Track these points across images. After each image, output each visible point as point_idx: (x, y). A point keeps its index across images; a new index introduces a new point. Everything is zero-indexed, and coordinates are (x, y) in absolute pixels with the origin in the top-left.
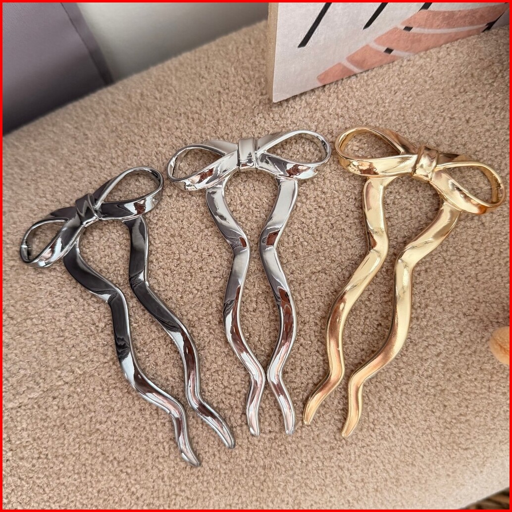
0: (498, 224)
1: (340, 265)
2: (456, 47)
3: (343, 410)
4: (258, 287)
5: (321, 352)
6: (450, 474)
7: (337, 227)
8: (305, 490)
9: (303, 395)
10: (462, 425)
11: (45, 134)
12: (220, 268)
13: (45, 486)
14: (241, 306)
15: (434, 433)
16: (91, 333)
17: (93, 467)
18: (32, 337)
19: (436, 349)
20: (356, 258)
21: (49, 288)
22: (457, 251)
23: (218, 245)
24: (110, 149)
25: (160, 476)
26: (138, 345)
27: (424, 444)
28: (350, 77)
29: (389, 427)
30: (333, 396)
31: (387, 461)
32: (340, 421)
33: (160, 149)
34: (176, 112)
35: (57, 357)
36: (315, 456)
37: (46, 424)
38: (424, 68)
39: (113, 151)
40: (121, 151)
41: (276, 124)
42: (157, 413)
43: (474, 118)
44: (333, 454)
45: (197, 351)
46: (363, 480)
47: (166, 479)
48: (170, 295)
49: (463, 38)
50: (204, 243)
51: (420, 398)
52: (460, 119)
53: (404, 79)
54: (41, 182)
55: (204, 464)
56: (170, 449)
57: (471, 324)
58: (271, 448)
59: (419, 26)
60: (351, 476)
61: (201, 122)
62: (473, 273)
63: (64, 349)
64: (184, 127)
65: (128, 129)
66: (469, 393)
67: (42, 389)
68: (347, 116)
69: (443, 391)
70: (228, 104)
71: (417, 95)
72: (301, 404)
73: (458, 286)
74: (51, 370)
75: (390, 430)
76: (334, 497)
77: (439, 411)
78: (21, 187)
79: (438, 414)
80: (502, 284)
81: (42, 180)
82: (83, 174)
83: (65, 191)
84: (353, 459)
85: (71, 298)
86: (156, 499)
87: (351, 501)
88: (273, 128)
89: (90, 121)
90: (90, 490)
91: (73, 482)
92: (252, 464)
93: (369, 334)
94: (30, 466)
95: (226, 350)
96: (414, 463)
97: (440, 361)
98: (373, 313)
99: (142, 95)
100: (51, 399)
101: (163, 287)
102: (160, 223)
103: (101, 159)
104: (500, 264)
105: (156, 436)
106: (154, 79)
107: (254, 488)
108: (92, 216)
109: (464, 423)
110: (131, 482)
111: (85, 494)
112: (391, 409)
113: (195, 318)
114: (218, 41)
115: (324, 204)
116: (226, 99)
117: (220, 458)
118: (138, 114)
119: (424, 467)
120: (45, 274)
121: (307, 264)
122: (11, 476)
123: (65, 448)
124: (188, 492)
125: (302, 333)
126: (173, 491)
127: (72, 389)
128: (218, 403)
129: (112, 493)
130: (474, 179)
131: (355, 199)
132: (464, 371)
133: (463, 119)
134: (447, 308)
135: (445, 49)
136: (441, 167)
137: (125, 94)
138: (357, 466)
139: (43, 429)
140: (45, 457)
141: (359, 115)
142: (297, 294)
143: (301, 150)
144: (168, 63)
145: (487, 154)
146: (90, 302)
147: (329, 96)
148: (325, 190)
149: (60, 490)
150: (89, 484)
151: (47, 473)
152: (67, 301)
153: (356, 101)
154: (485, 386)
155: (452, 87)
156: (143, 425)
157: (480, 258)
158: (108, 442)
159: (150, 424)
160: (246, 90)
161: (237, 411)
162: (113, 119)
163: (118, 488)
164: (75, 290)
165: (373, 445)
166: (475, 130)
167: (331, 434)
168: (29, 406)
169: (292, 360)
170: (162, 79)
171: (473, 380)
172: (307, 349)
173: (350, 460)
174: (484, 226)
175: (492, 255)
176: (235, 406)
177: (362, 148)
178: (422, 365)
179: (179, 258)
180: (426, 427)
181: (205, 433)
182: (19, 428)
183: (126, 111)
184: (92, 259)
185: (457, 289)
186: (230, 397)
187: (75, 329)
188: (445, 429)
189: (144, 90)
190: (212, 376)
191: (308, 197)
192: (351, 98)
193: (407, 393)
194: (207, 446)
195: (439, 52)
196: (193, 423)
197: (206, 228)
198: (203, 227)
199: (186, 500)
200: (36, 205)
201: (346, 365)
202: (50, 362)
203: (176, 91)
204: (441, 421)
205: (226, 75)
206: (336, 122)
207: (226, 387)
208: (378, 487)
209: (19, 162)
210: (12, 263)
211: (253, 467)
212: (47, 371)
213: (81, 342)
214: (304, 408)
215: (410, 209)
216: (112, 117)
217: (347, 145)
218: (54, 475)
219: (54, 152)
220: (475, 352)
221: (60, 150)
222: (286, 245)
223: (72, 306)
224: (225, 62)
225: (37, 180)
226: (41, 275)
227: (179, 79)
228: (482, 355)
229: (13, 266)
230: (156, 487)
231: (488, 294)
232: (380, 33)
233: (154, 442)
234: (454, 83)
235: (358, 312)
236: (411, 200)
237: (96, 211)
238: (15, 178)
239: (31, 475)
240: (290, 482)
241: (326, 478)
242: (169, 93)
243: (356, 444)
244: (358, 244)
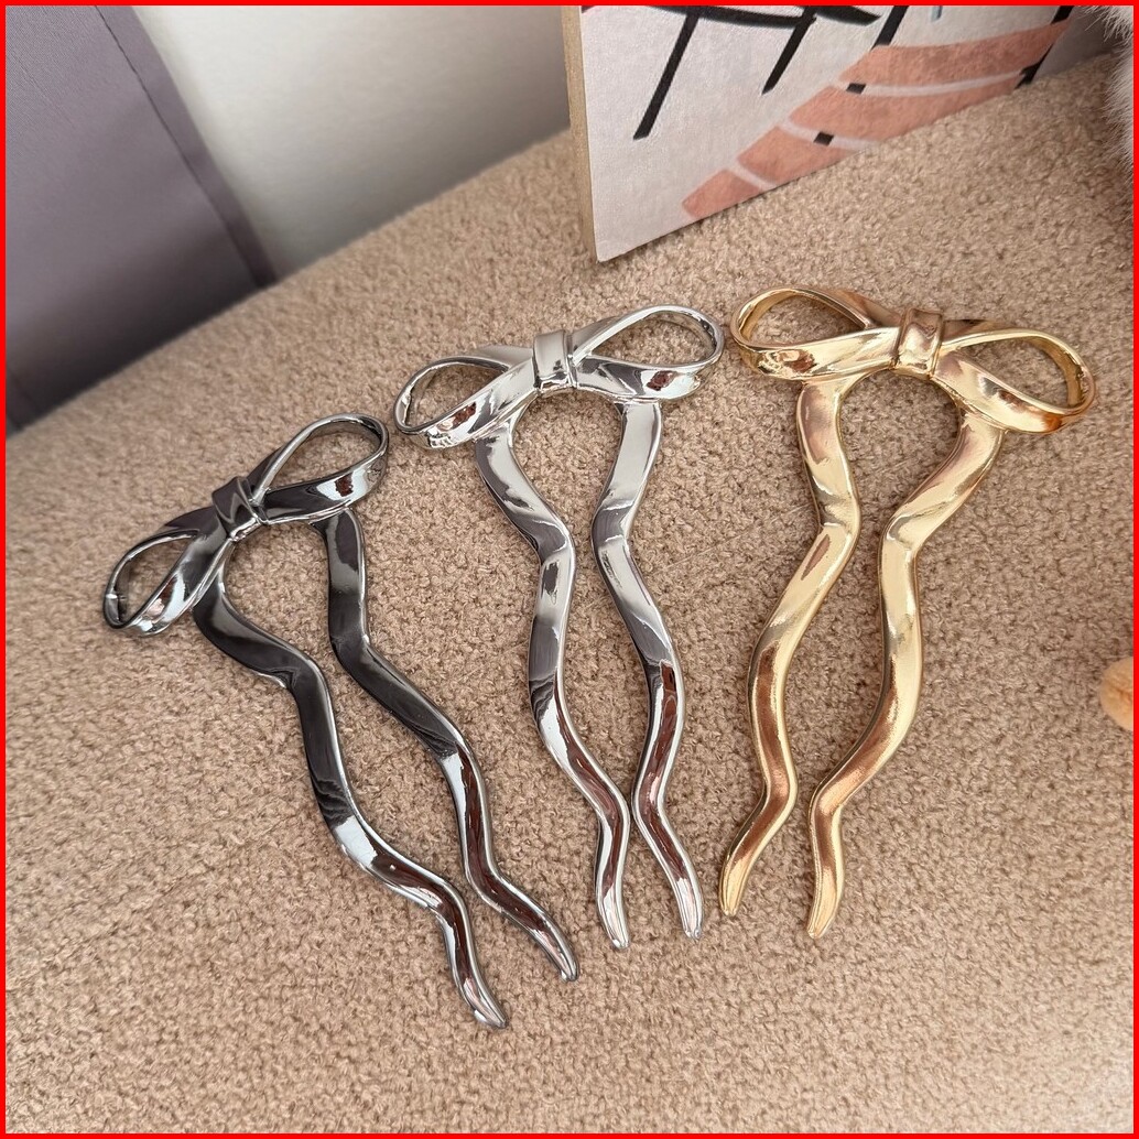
0: (1090, 454)
1: (764, 564)
2: (964, 121)
3: (805, 877)
4: (597, 627)
5: (742, 753)
6: (1070, 1028)
7: (750, 489)
8: (742, 1074)
9: (714, 849)
10: (1076, 902)
11: (144, 386)
12: (516, 595)
13: (175, 1104)
14: (565, 671)
15: (1015, 923)
16: (258, 758)
17: (276, 1052)
18: (134, 781)
19: (991, 727)
20: (796, 547)
21: (167, 676)
22: (1008, 515)
23: (507, 551)
24: (278, 393)
25: (421, 1061)
26: (358, 771)
27: (997, 950)
28: (751, 200)
29: (913, 911)
30: (779, 847)
31: (918, 996)
32: (800, 902)
33: (378, 378)
34: (406, 309)
35: (188, 816)
36: (756, 989)
37: (171, 964)
38: (902, 166)
39: (284, 396)
40: (301, 394)
41: (608, 305)
42: (407, 917)
43: (1013, 248)
44: (796, 982)
45: (482, 772)
46: (870, 1045)
47: (435, 1064)
48: (416, 659)
49: (978, 103)
50: (478, 549)
51: (972, 840)
52: (985, 254)
53: (861, 191)
54: (141, 473)
55: (515, 1023)
56: (439, 994)
57: (1060, 668)
58: (658, 974)
59: (879, 81)
60: (844, 1036)
61: (459, 319)
62: (1049, 558)
63: (203, 797)
64: (424, 333)
65: (312, 353)
66: (1078, 824)
67: (159, 886)
68: (751, 273)
69: (1019, 821)
70: (509, 280)
71: (891, 217)
72: (710, 869)
73: (1020, 589)
74: (178, 846)
75: (914, 919)
76: (812, 1089)
77: (1019, 869)
78: (100, 489)
79: (1017, 876)
80: (1117, 578)
81: (143, 470)
82: (227, 447)
83: (192, 483)
84: (841, 993)
85: (213, 689)
86: (417, 1116)
87: (852, 1100)
88: (603, 313)
89: (235, 351)
90: (273, 1104)
91: (236, 1090)
92: (619, 1015)
93: (841, 706)
94: (138, 1062)
95: (541, 765)
96: (982, 999)
97: (1003, 752)
98: (846, 660)
99: (337, 288)
100: (179, 908)
101: (400, 648)
102: (386, 521)
103: (261, 415)
104: (1105, 536)
105: (408, 967)
106: (359, 258)
107: (630, 1075)
108: (248, 517)
109: (1079, 897)
110: (359, 1080)
111: (262, 1117)
112: (910, 870)
113: (472, 704)
114: (485, 174)
115: (719, 447)
116: (505, 271)
117: (549, 1007)
118: (330, 324)
119: (1006, 1009)
120: (157, 647)
121: (694, 570)
122: (101, 1089)
123: (214, 1013)
124: (487, 1093)
125: (700, 714)
126: (453, 1094)
127: (223, 880)
128: (534, 881)
129: (321, 1109)
130: (1028, 367)
131: (783, 430)
132: (1060, 774)
133: (991, 253)
134: (1002, 637)
135: (942, 126)
136: (951, 346)
137: (304, 293)
138: (853, 1010)
139: (166, 975)
140: (172, 1038)
141: (775, 269)
142: (680, 634)
143: (663, 346)
144: (389, 227)
145: (1049, 316)
146: (252, 693)
147: (713, 239)
148: (719, 418)
149: (209, 1113)
150: (270, 1092)
151: (178, 1075)
152: (204, 696)
153: (768, 243)
154: (1112, 806)
155: (962, 194)
156: (377, 945)
157: (1060, 526)
158: (305, 991)
159: (392, 942)
160: (543, 250)
161: (576, 896)
162: (281, 340)
163: (332, 1096)
164: (221, 672)
165: (882, 956)
166: (1017, 272)
167: (787, 935)
168: (135, 929)
169: (683, 774)
170: (376, 254)
171: (1085, 793)
172: (712, 749)
173: (835, 994)
174: (1060, 459)
175: (1085, 518)
176: (571, 885)
177: (787, 330)
178: (965, 766)
179: (431, 585)
180: (994, 910)
181: (511, 950)
182: (114, 979)
183: (306, 321)
184: (251, 607)
185: (1020, 594)
186: (558, 866)
187: (224, 753)
188: (1037, 914)
189: (342, 279)
190: (517, 822)
191: (686, 435)
192: (757, 238)
193: (940, 831)
194: (518, 982)
195: (931, 134)
196: (485, 930)
197: (482, 518)
198: (474, 517)
199: (483, 1112)
200: (133, 517)
201: (799, 778)
202: (176, 827)
203: (404, 271)
204: (1027, 894)
205: (504, 229)
206: (730, 285)
207: (547, 845)
208: (908, 1061)
209: (94, 445)
210: (88, 636)
211: (624, 1023)
212: (169, 847)
213: (238, 778)
214: (718, 878)
215: (899, 439)
216: (278, 336)
217: (755, 329)
218: (193, 1079)
219: (165, 416)
220: (1078, 730)
221: (176, 410)
222: (648, 535)
223: (216, 706)
224: (498, 205)
225: (131, 472)
226: (148, 653)
227: (407, 249)
228: (1095, 736)
229: (91, 641)
230: (415, 1088)
231: (1089, 601)
232: (799, 102)
233: (404, 982)
234: (965, 188)
235: (813, 659)
236: (898, 420)
237: (256, 509)
238: (86, 474)
239: (144, 1083)
240: (708, 1057)
241: (787, 1040)
242: (390, 277)
243: (842, 956)
244: (796, 516)
